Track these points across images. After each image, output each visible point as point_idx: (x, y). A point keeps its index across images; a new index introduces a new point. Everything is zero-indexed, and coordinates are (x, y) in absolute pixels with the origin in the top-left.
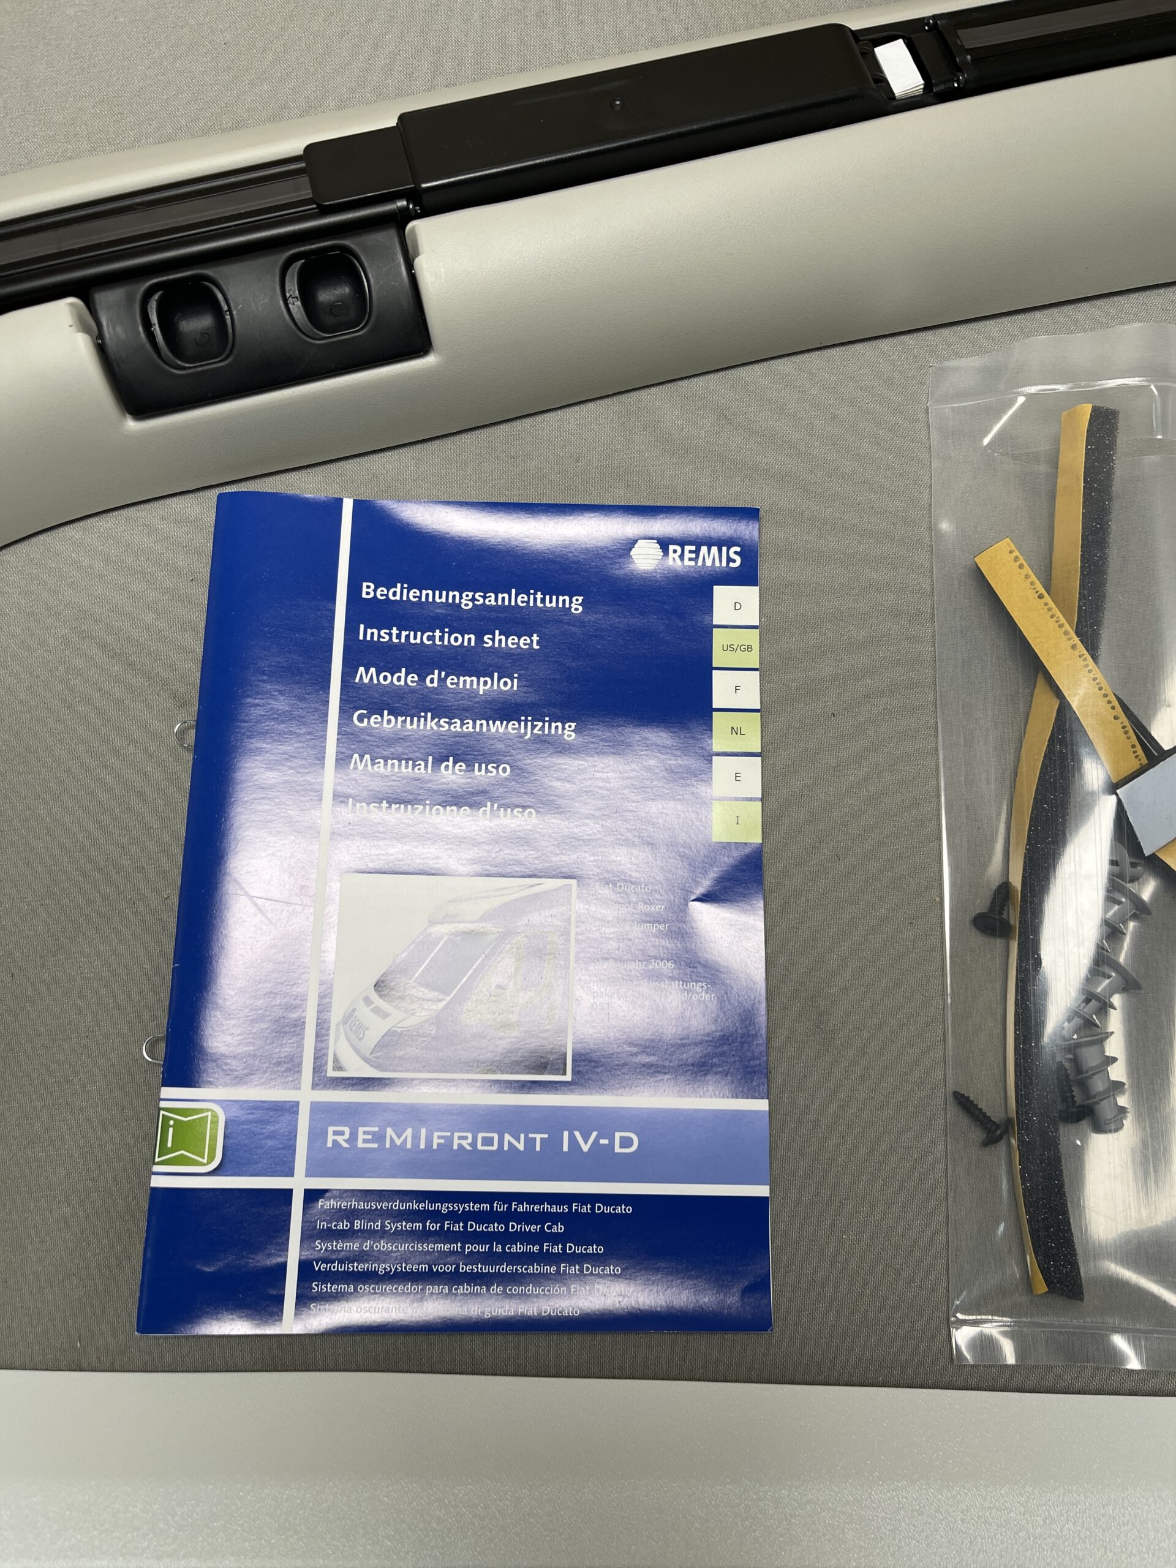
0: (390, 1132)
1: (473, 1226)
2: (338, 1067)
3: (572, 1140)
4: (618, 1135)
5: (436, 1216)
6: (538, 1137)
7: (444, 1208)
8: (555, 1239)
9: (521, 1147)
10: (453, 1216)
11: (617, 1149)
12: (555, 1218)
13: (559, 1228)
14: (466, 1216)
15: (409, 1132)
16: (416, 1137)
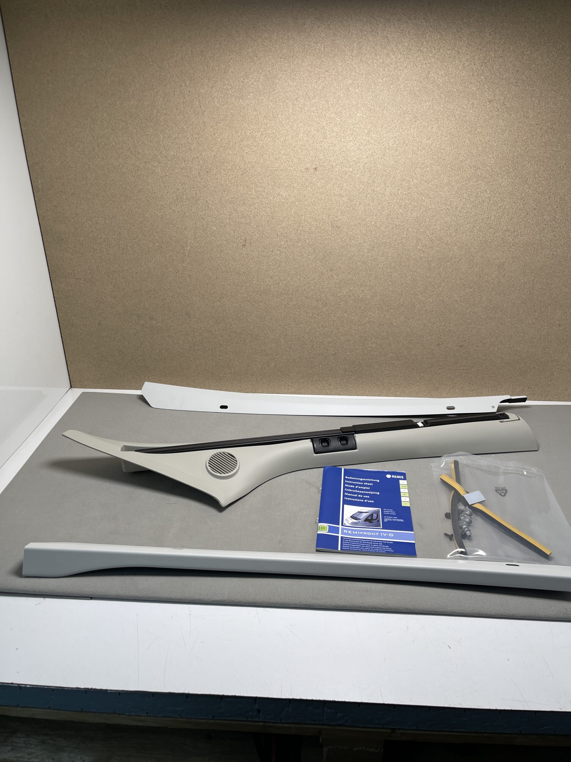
0: (353, 532)
1: (367, 543)
2: (345, 524)
3: (383, 534)
4: (390, 534)
5: (362, 541)
6: (377, 534)
7: (363, 540)
8: (381, 545)
9: (374, 534)
10: (364, 541)
11: (390, 535)
12: (381, 543)
13: (381, 544)
14: (366, 542)
15: (356, 532)
16: (358, 533)
